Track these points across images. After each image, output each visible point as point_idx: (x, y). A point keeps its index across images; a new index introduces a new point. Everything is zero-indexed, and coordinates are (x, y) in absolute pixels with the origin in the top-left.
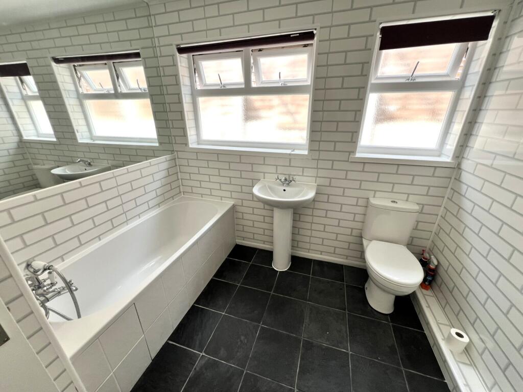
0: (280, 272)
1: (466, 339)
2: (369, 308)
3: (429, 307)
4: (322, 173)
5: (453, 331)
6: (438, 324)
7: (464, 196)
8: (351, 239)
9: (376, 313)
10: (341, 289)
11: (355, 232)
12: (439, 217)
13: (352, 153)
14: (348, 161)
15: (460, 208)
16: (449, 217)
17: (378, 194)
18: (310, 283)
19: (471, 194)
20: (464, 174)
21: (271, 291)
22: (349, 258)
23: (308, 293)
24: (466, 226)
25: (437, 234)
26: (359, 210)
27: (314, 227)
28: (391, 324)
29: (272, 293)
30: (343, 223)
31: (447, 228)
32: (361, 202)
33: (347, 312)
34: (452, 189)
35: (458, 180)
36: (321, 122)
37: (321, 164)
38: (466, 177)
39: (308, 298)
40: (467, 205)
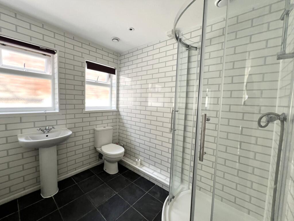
0: (53, 196)
1: (140, 160)
2: (111, 175)
3: (127, 161)
4: (69, 121)
5: (137, 160)
6: (132, 163)
7: (123, 119)
8: (90, 152)
9: (114, 175)
10: (96, 178)
11: (92, 148)
12: (118, 129)
13: (83, 109)
14: (82, 113)
15: (123, 123)
16: (121, 128)
17: (98, 126)
18: (79, 186)
19: (125, 118)
20: (120, 112)
21: (57, 208)
22: (91, 163)
23: (82, 191)
24: (127, 128)
25: (119, 136)
26: (91, 136)
27: (69, 154)
28: (121, 175)
29: (58, 209)
30: (85, 146)
31: (121, 132)
32: (92, 132)
33: (105, 183)
34: (119, 118)
35: (120, 115)
36: (65, 94)
37: (68, 116)
38: (122, 113)
39: (84, 192)
40: (125, 122)
